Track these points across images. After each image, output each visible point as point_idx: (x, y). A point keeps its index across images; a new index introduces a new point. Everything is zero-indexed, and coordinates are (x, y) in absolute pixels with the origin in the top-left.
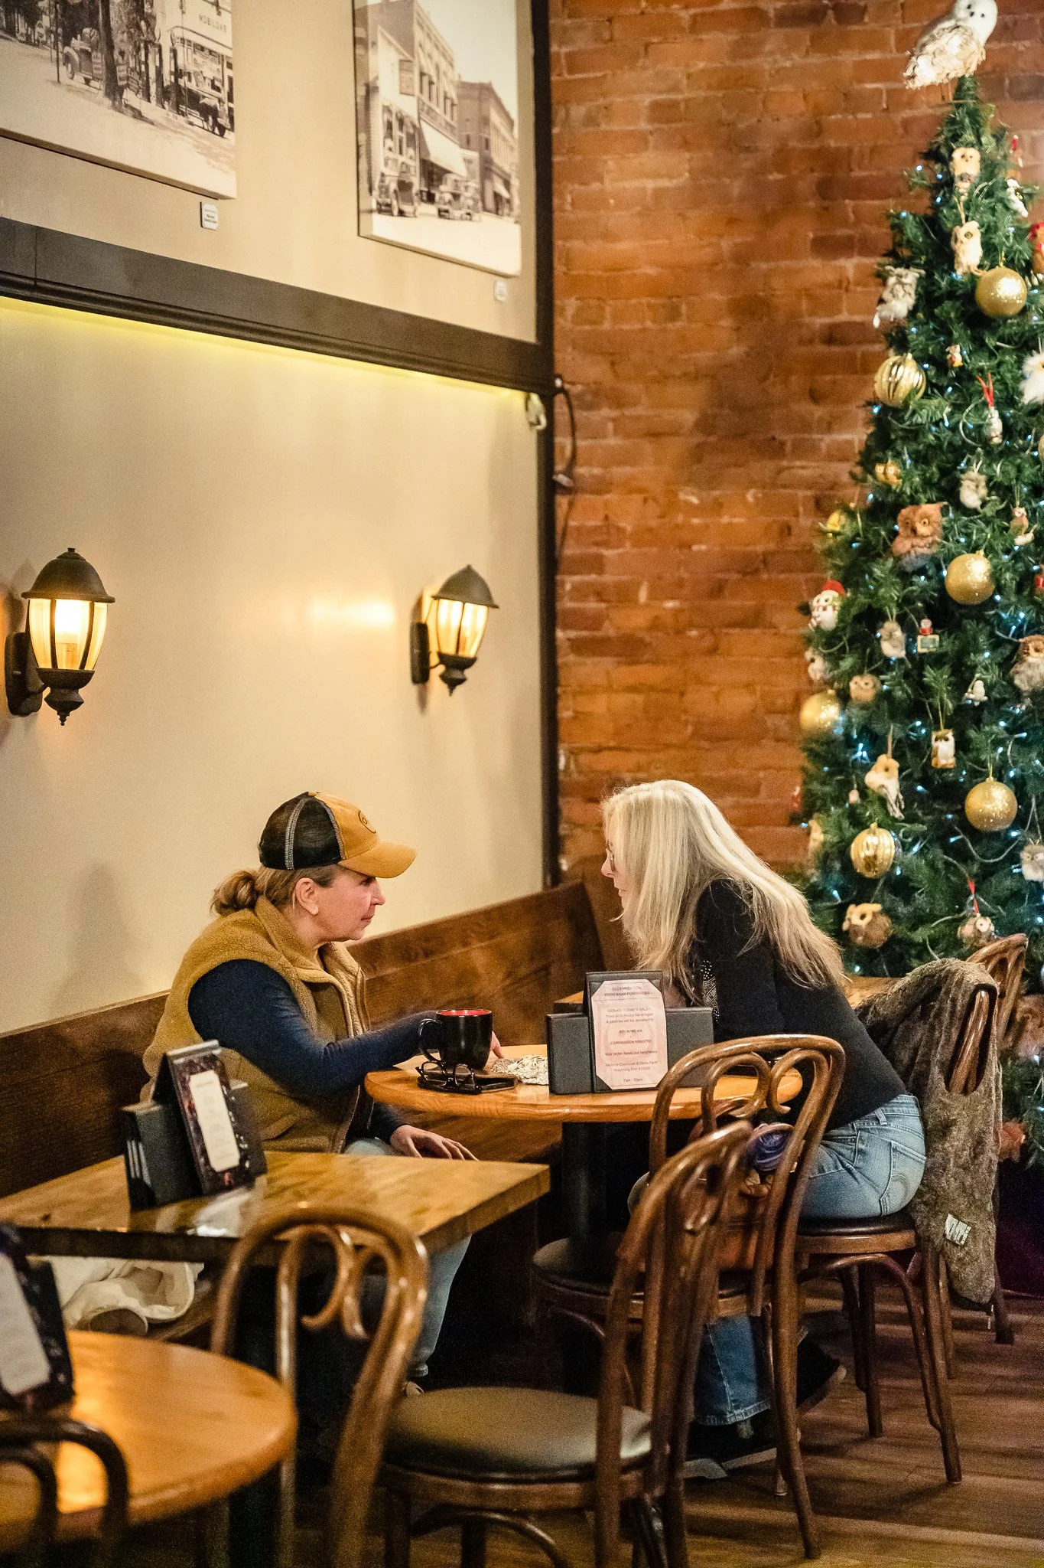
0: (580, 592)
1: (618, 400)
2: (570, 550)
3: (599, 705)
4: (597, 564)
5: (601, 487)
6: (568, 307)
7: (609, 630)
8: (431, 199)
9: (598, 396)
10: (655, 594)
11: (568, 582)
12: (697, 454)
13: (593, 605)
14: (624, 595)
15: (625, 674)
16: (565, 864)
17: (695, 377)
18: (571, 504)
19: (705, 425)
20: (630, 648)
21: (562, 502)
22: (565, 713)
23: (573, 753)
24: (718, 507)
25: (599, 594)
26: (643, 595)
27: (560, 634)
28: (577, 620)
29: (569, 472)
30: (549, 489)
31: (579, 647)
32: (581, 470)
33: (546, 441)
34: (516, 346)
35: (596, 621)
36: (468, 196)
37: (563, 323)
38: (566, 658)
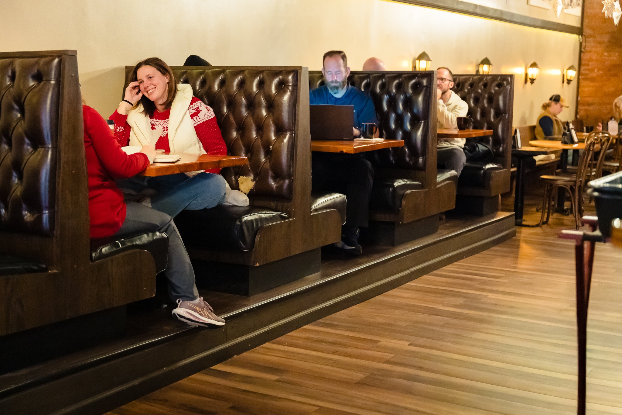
0: (584, 70)
1: (594, 37)
2: (583, 62)
3: (586, 89)
4: (588, 65)
5: (590, 52)
6: (586, 21)
7: (589, 76)
8: (571, 5)
9: (590, 36)
10: (599, 70)
11: (582, 68)
12: (608, 47)
13: (587, 72)
14: (592, 70)
15: (591, 84)
16: (578, 116)
17: (608, 33)
18: (584, 55)
19: (609, 42)
20: (593, 80)
21: (582, 54)
22: (580, 90)
23: (581, 97)
24: (610, 56)
25: (588, 70)
26: (596, 70)
27: (580, 77)
28: (584, 74)
29: (584, 49)
30: (581, 52)
31: (583, 79)
32: (587, 49)
33: (581, 44)
34: (578, 28)
35: (587, 75)
36: (575, 4)
37: (585, 23)
38: (581, 81)
